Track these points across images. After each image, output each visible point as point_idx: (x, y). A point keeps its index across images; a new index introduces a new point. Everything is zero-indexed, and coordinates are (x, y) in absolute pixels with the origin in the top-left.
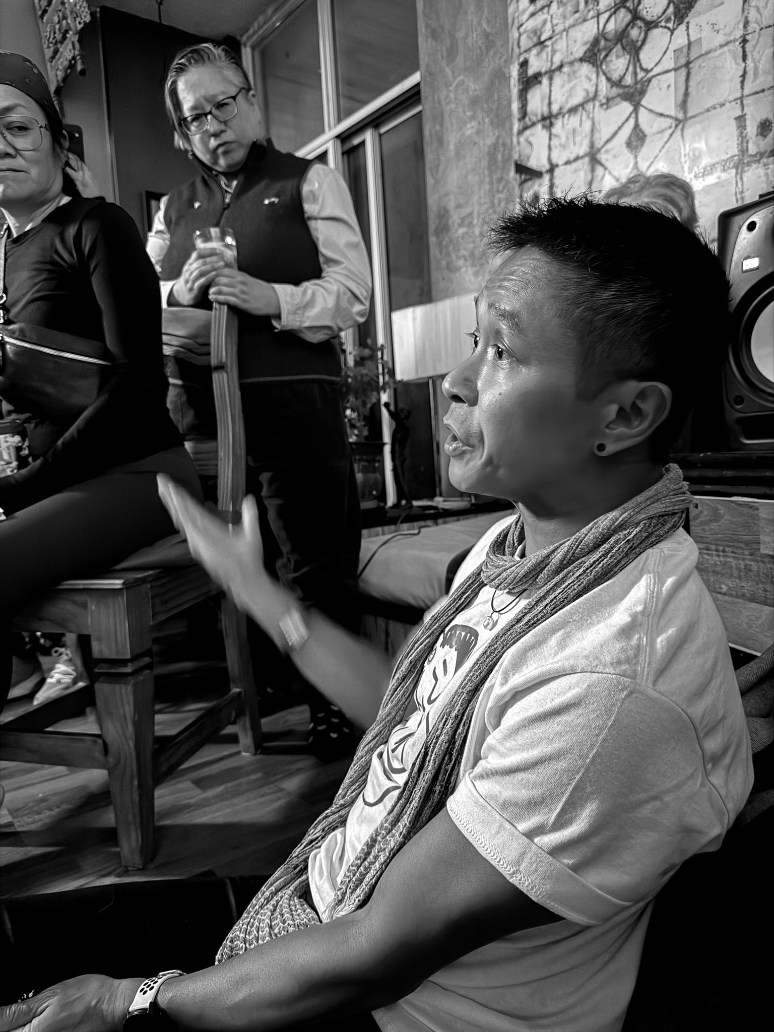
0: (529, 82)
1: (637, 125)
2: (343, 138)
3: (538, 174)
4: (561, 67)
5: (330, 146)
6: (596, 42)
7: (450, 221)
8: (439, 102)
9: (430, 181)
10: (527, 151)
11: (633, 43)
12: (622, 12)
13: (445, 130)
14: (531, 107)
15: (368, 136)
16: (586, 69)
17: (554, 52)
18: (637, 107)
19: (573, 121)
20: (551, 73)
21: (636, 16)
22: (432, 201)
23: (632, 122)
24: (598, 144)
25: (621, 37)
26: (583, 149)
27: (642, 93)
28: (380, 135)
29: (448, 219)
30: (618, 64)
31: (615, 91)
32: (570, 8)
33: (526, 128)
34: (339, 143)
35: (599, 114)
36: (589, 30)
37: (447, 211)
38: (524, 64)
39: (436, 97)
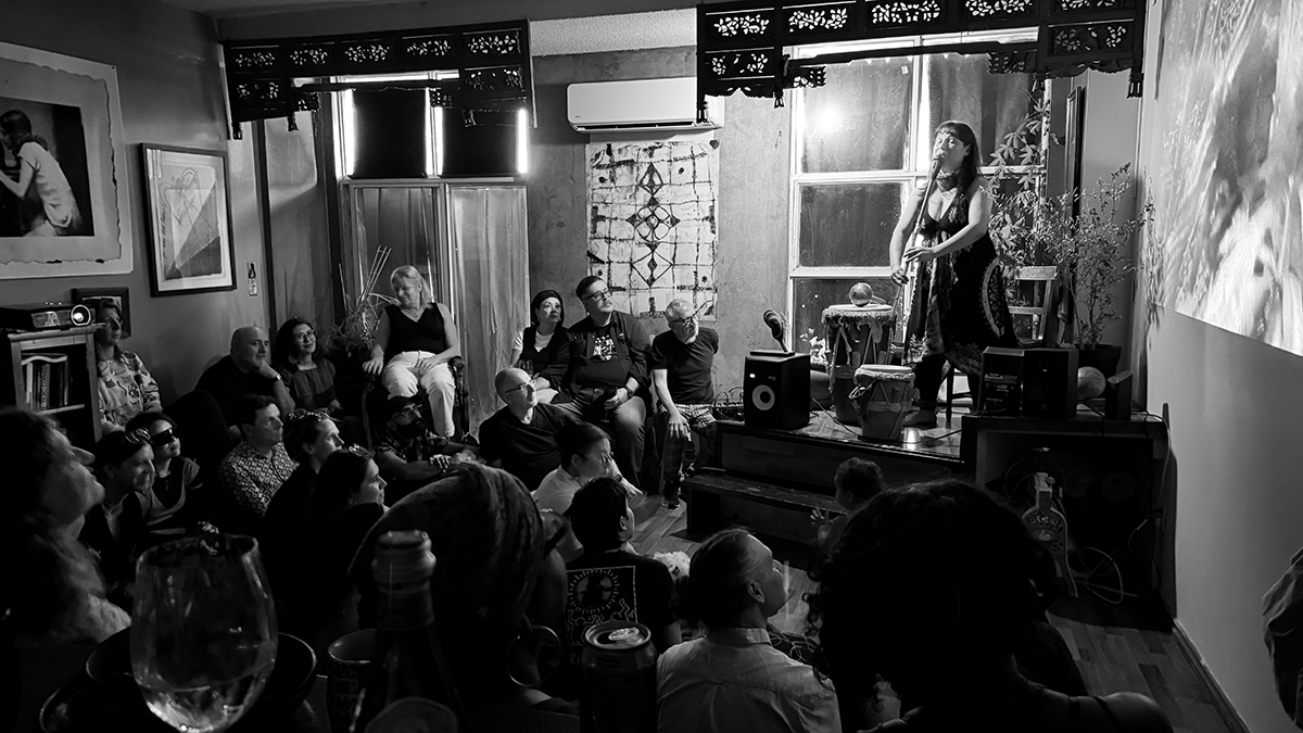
0: (598, 218)
1: (653, 259)
3: (603, 262)
4: (616, 219)
6: (634, 216)
10: (596, 249)
11: (652, 225)
12: (647, 209)
14: (598, 230)
16: (629, 225)
17: (613, 211)
18: (653, 251)
19: (622, 245)
20: (611, 220)
21: (653, 214)
23: (650, 257)
24: (634, 260)
25: (646, 219)
26: (627, 259)
27: (656, 247)
30: (645, 230)
31: (643, 241)
32: (622, 196)
33: (595, 238)
35: (635, 247)
36: (632, 211)
38: (595, 208)
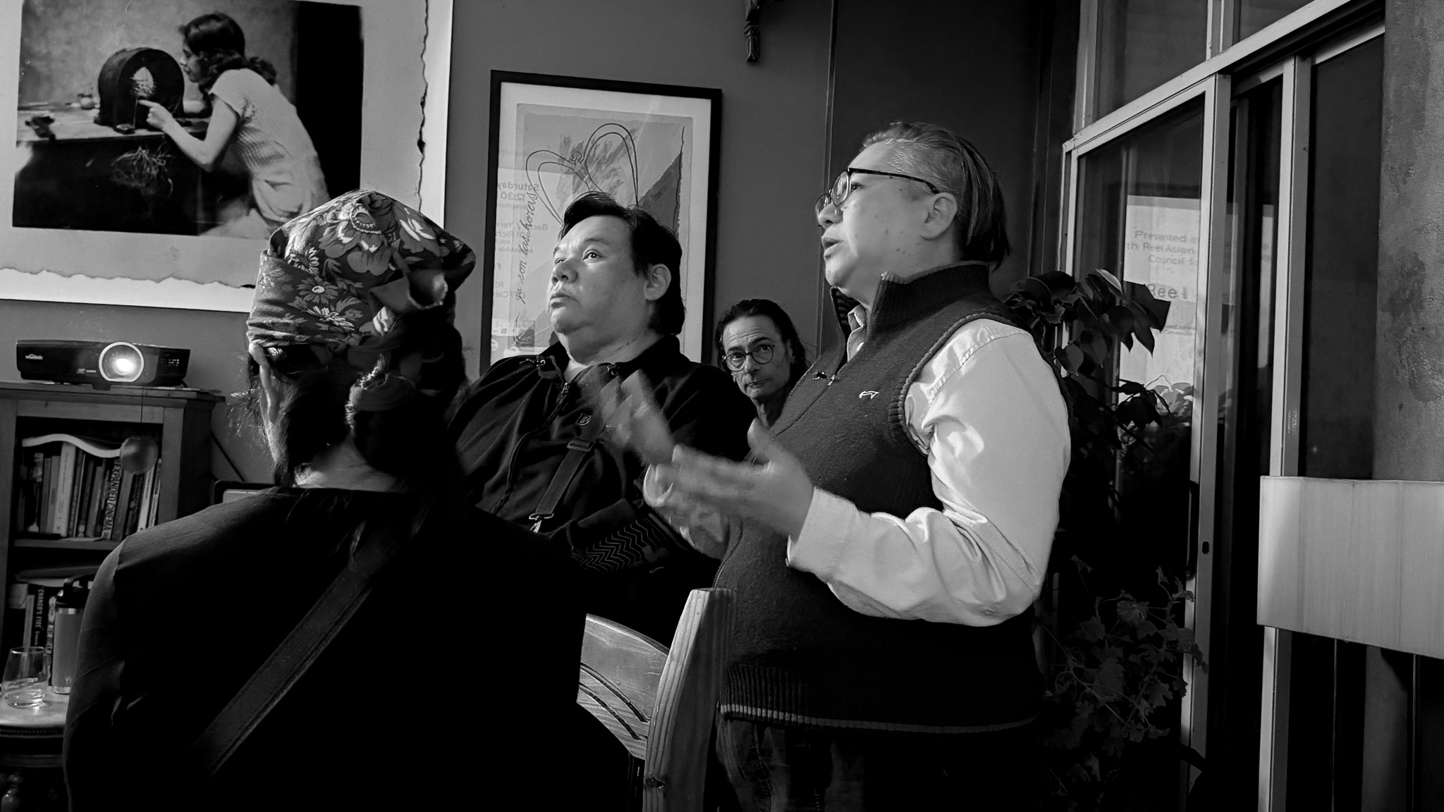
2: (1235, 74)
5: (1209, 88)
7: (1426, 289)
8: (1423, 34)
9: (1388, 194)
13: (1429, 92)
15: (1288, 71)
22: (1389, 237)
28: (1315, 70)
29: (1421, 282)
34: (1228, 84)
37: (1422, 265)
39: (1417, 23)
